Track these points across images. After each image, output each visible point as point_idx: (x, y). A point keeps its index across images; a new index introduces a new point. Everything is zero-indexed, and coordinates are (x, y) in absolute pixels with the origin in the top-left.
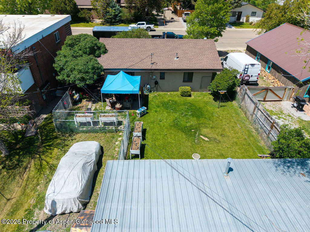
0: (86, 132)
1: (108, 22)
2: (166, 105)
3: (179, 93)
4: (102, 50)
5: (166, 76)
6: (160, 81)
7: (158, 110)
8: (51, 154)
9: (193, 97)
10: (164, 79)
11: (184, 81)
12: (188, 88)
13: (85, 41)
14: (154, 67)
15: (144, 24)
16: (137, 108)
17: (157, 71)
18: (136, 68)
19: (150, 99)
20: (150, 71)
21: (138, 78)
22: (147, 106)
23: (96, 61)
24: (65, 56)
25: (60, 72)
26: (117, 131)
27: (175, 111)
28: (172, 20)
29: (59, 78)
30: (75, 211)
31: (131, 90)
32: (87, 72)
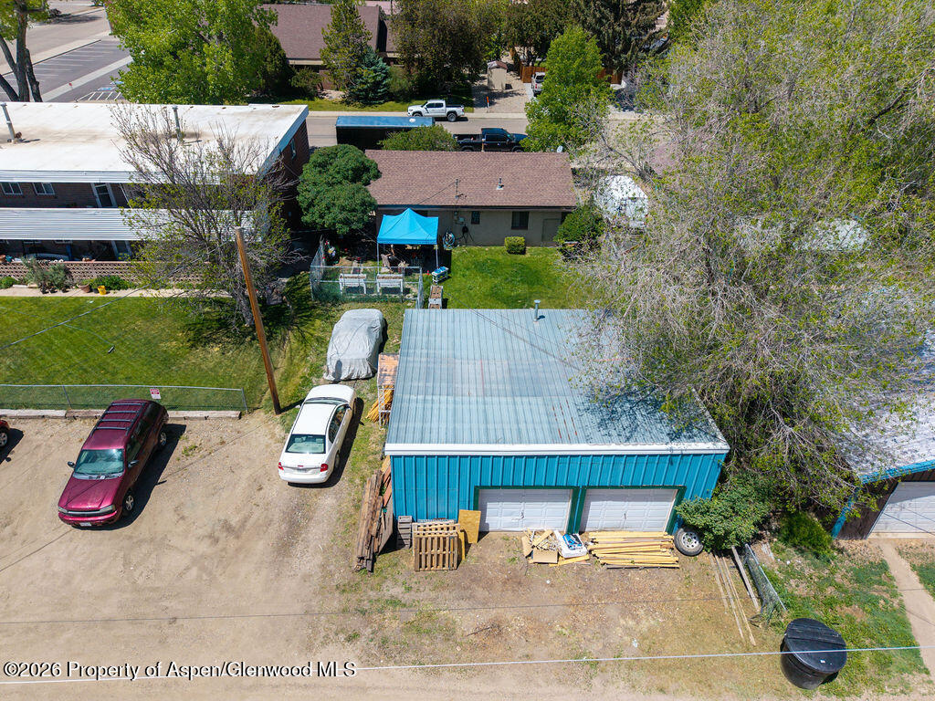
0: (358, 302)
1: (358, 98)
2: (480, 267)
3: (504, 248)
4: (372, 172)
5: (483, 218)
6: (472, 228)
7: (467, 273)
8: (313, 325)
9: (528, 255)
10: (478, 223)
11: (513, 228)
12: (520, 240)
13: (346, 158)
14: (461, 202)
15: (440, 105)
16: (434, 269)
17: (466, 210)
18: (431, 203)
19: (453, 258)
20: (455, 209)
21: (434, 221)
22: (448, 265)
23: (367, 192)
24: (315, 184)
25: (307, 209)
26: (403, 300)
27: (495, 275)
28: (508, 91)
29: (306, 218)
30: (363, 376)
31: (424, 238)
32: (354, 210)
